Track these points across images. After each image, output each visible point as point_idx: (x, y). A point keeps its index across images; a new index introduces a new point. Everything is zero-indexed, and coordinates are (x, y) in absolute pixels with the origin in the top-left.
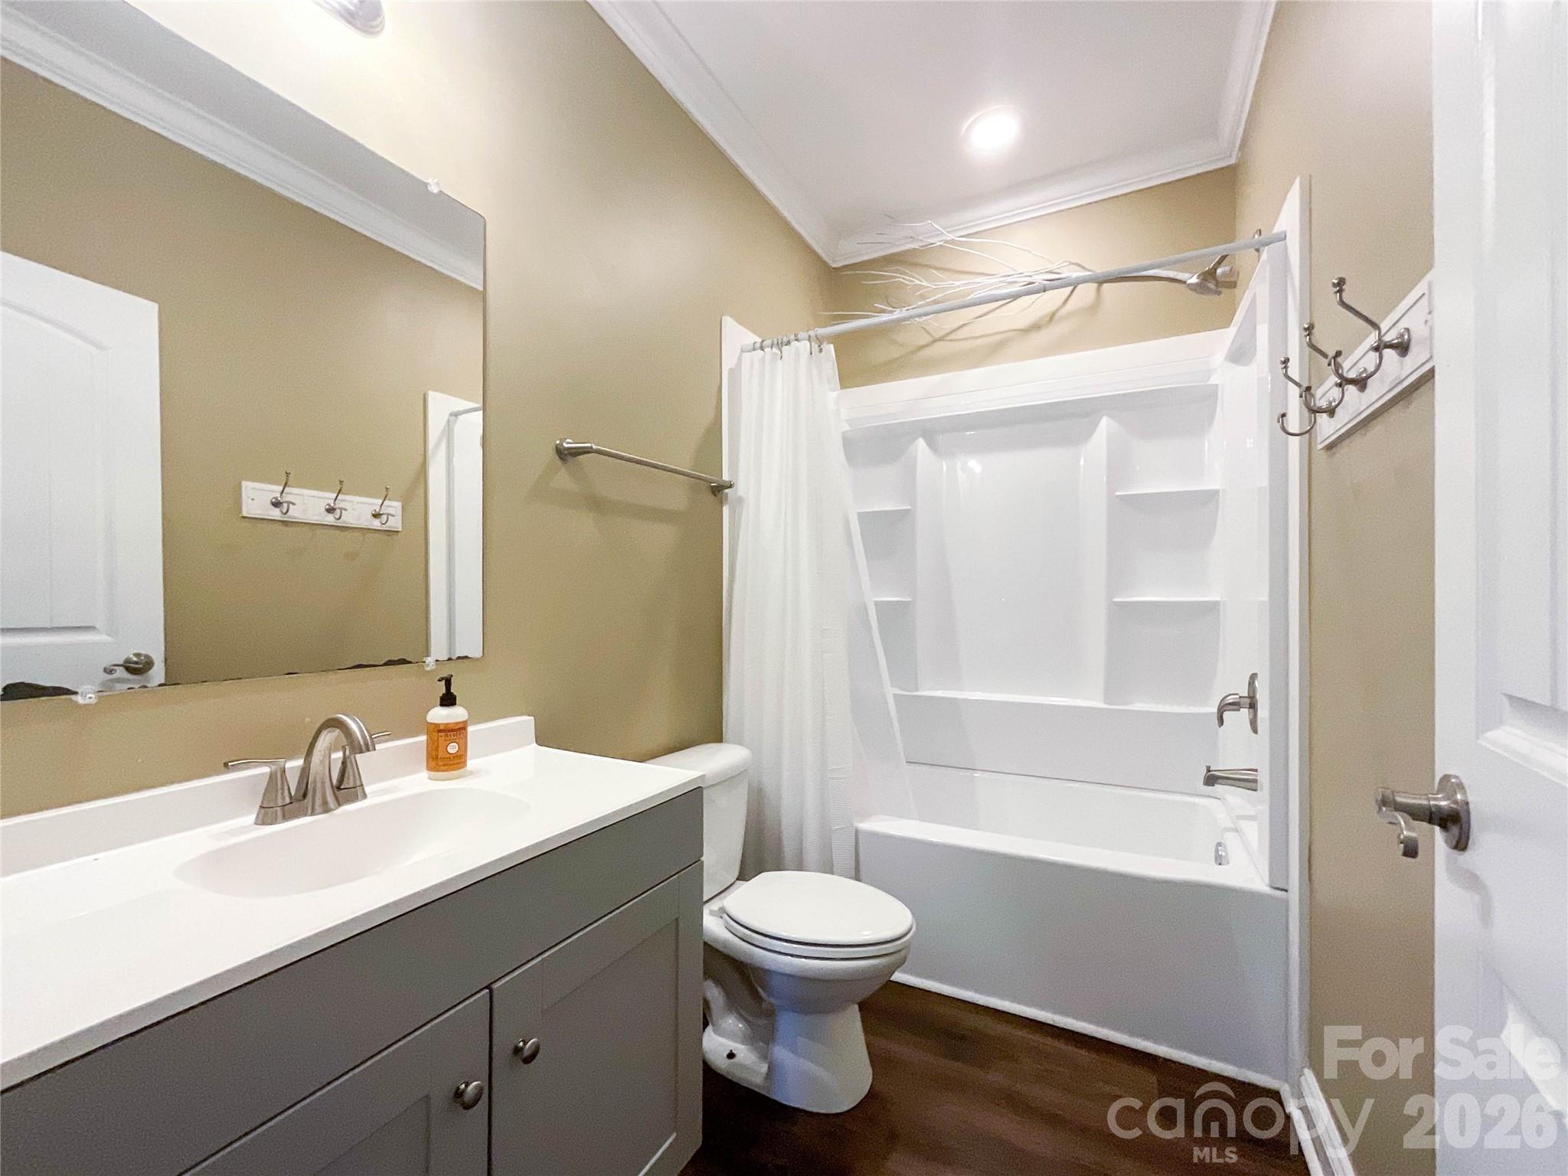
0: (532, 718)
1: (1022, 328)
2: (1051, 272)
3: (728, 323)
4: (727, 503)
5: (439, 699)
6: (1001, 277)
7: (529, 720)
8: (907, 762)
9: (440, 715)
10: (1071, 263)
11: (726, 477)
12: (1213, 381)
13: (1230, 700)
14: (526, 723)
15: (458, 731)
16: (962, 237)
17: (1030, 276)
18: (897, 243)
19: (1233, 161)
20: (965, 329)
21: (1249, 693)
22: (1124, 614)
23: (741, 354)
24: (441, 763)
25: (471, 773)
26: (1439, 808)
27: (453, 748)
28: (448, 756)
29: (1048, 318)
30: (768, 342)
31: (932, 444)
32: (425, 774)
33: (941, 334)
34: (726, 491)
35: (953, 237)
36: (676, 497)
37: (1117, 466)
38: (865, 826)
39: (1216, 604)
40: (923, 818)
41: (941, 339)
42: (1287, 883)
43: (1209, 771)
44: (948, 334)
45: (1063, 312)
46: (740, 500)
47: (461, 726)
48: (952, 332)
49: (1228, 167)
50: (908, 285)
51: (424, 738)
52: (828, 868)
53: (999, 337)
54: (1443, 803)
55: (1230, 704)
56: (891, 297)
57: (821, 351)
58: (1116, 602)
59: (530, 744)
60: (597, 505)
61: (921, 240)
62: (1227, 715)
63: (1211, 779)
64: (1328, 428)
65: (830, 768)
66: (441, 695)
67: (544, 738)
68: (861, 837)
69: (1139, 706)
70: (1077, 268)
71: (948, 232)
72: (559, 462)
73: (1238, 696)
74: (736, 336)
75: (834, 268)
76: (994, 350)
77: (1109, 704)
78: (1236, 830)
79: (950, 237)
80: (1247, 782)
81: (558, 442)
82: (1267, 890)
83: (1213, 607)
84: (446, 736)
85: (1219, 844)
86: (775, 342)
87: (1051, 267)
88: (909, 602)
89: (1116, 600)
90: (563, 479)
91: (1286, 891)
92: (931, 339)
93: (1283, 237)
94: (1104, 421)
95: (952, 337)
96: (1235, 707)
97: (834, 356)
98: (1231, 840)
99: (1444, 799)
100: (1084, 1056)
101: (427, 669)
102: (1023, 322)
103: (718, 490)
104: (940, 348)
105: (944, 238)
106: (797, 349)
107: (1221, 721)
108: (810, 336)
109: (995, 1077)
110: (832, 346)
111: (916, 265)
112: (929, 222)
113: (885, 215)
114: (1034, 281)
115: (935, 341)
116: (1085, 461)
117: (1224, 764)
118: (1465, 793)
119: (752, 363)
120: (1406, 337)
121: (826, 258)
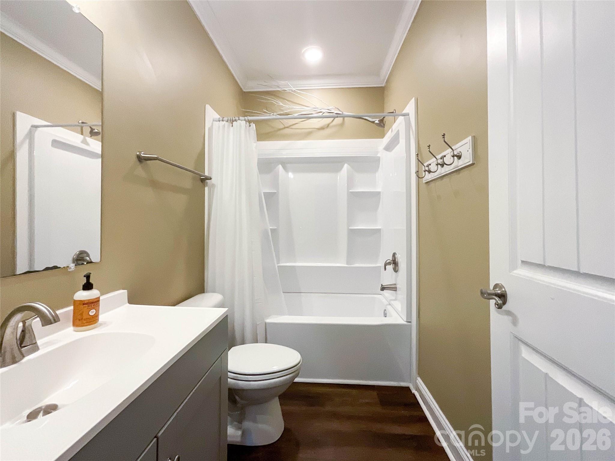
0: (126, 290)
1: (318, 128)
2: (328, 110)
3: (208, 107)
4: (207, 186)
5: (82, 286)
6: (312, 108)
7: (124, 292)
8: (283, 292)
9: (82, 295)
10: (336, 108)
11: (207, 174)
12: (379, 155)
13: (388, 262)
14: (123, 293)
15: (94, 303)
16: (297, 90)
17: (321, 110)
18: (273, 87)
19: (383, 85)
20: (297, 125)
21: (392, 259)
22: (352, 233)
23: (213, 122)
24: (84, 322)
25: (101, 325)
26: (497, 293)
27: (92, 313)
28: (90, 317)
29: (327, 126)
30: (226, 119)
31: (284, 168)
32: (71, 328)
33: (288, 125)
34: (207, 181)
35: (295, 90)
36: (187, 182)
37: (350, 181)
38: (268, 321)
39: (380, 230)
40: (290, 314)
41: (287, 127)
42: (411, 320)
43: (382, 286)
44: (291, 126)
45: (332, 124)
46: (213, 185)
47: (96, 300)
48: (293, 125)
49: (382, 87)
50: (276, 104)
51: (72, 308)
52: (256, 341)
53: (311, 130)
54: (499, 292)
55: (388, 263)
56: (268, 108)
57: (250, 126)
58: (350, 229)
59: (126, 304)
60: (154, 184)
61: (281, 88)
62: (387, 267)
63: (383, 289)
64: (428, 177)
65: (256, 299)
66: (83, 284)
67: (132, 300)
68: (267, 326)
69: (357, 265)
70: (338, 110)
71: (293, 87)
72: (138, 163)
73: (390, 260)
74: (211, 114)
75: (244, 92)
76: (307, 134)
77: (348, 265)
78: (390, 304)
79: (294, 89)
80: (393, 288)
81: (138, 153)
82: (406, 323)
83: (379, 230)
84: (88, 306)
85: (385, 310)
86: (229, 119)
87: (329, 108)
88: (275, 229)
89: (350, 228)
90: (140, 171)
91: (411, 322)
92: (284, 127)
93: (408, 114)
94: (346, 166)
95: (293, 127)
96: (389, 264)
97: (255, 129)
98: (389, 308)
99: (499, 290)
100: (354, 392)
101: (69, 270)
102: (318, 126)
103: (204, 180)
104: (287, 131)
105: (291, 89)
106: (240, 124)
107: (385, 269)
108: (245, 119)
109: (328, 408)
110: (254, 125)
111: (278, 97)
112: (287, 82)
113: (268, 75)
114: (322, 111)
115: (285, 128)
116: (339, 177)
117: (385, 283)
118: (504, 288)
119: (219, 127)
120: (460, 154)
121: (242, 87)
